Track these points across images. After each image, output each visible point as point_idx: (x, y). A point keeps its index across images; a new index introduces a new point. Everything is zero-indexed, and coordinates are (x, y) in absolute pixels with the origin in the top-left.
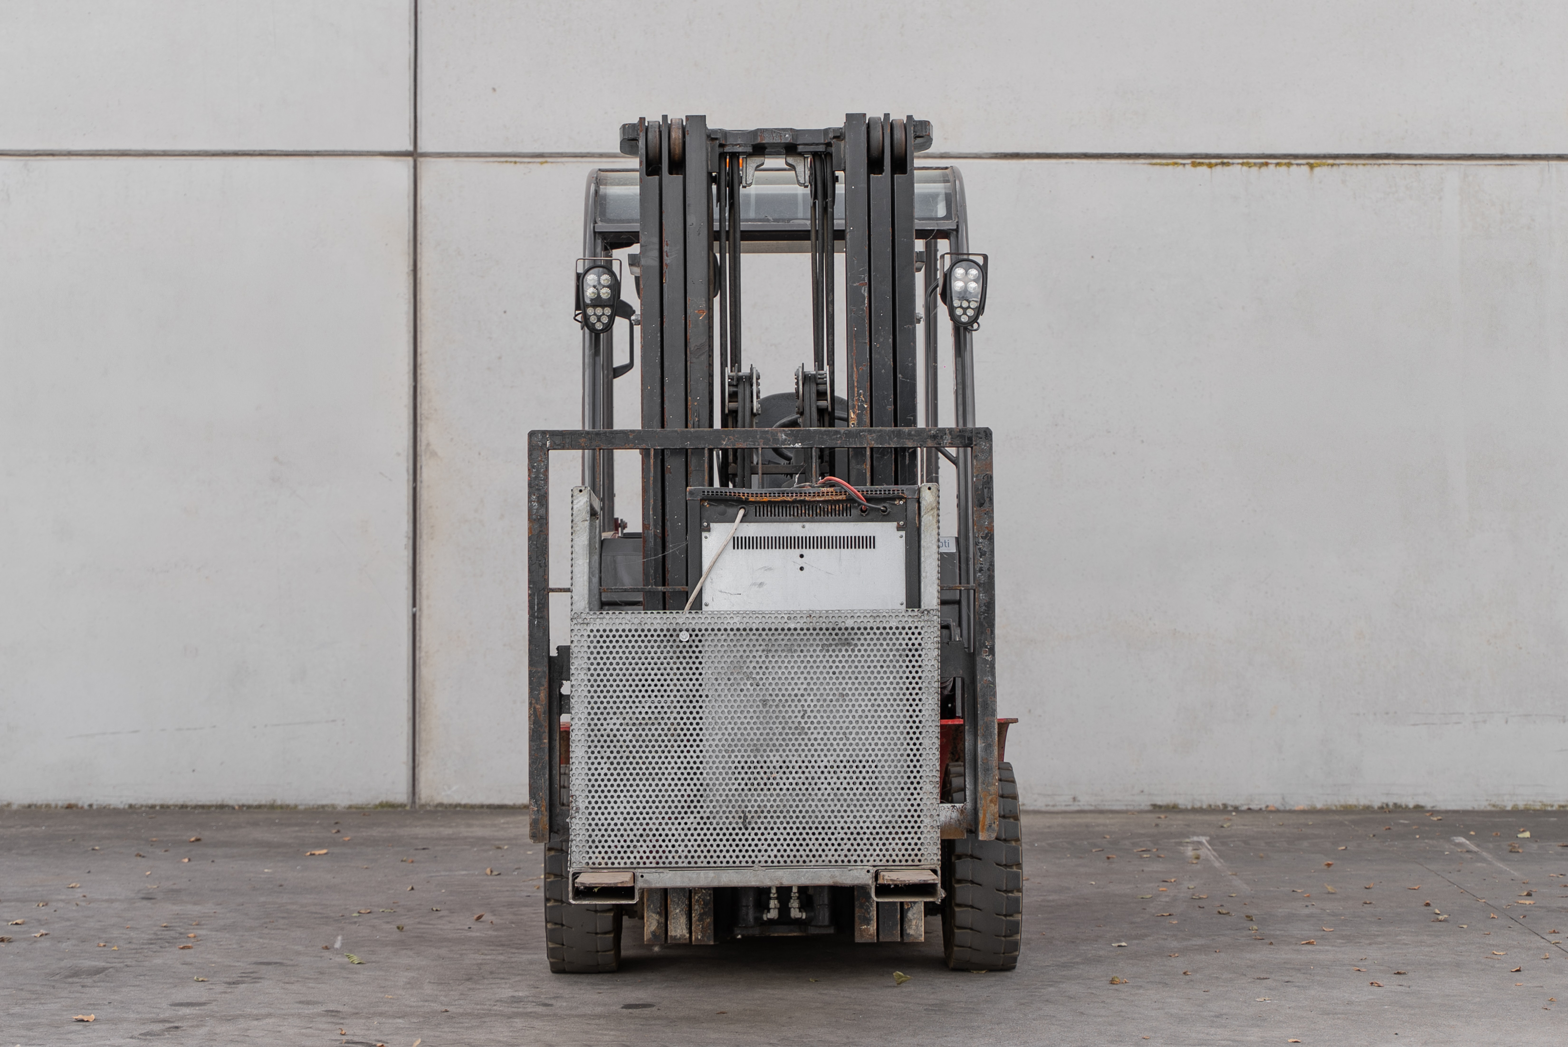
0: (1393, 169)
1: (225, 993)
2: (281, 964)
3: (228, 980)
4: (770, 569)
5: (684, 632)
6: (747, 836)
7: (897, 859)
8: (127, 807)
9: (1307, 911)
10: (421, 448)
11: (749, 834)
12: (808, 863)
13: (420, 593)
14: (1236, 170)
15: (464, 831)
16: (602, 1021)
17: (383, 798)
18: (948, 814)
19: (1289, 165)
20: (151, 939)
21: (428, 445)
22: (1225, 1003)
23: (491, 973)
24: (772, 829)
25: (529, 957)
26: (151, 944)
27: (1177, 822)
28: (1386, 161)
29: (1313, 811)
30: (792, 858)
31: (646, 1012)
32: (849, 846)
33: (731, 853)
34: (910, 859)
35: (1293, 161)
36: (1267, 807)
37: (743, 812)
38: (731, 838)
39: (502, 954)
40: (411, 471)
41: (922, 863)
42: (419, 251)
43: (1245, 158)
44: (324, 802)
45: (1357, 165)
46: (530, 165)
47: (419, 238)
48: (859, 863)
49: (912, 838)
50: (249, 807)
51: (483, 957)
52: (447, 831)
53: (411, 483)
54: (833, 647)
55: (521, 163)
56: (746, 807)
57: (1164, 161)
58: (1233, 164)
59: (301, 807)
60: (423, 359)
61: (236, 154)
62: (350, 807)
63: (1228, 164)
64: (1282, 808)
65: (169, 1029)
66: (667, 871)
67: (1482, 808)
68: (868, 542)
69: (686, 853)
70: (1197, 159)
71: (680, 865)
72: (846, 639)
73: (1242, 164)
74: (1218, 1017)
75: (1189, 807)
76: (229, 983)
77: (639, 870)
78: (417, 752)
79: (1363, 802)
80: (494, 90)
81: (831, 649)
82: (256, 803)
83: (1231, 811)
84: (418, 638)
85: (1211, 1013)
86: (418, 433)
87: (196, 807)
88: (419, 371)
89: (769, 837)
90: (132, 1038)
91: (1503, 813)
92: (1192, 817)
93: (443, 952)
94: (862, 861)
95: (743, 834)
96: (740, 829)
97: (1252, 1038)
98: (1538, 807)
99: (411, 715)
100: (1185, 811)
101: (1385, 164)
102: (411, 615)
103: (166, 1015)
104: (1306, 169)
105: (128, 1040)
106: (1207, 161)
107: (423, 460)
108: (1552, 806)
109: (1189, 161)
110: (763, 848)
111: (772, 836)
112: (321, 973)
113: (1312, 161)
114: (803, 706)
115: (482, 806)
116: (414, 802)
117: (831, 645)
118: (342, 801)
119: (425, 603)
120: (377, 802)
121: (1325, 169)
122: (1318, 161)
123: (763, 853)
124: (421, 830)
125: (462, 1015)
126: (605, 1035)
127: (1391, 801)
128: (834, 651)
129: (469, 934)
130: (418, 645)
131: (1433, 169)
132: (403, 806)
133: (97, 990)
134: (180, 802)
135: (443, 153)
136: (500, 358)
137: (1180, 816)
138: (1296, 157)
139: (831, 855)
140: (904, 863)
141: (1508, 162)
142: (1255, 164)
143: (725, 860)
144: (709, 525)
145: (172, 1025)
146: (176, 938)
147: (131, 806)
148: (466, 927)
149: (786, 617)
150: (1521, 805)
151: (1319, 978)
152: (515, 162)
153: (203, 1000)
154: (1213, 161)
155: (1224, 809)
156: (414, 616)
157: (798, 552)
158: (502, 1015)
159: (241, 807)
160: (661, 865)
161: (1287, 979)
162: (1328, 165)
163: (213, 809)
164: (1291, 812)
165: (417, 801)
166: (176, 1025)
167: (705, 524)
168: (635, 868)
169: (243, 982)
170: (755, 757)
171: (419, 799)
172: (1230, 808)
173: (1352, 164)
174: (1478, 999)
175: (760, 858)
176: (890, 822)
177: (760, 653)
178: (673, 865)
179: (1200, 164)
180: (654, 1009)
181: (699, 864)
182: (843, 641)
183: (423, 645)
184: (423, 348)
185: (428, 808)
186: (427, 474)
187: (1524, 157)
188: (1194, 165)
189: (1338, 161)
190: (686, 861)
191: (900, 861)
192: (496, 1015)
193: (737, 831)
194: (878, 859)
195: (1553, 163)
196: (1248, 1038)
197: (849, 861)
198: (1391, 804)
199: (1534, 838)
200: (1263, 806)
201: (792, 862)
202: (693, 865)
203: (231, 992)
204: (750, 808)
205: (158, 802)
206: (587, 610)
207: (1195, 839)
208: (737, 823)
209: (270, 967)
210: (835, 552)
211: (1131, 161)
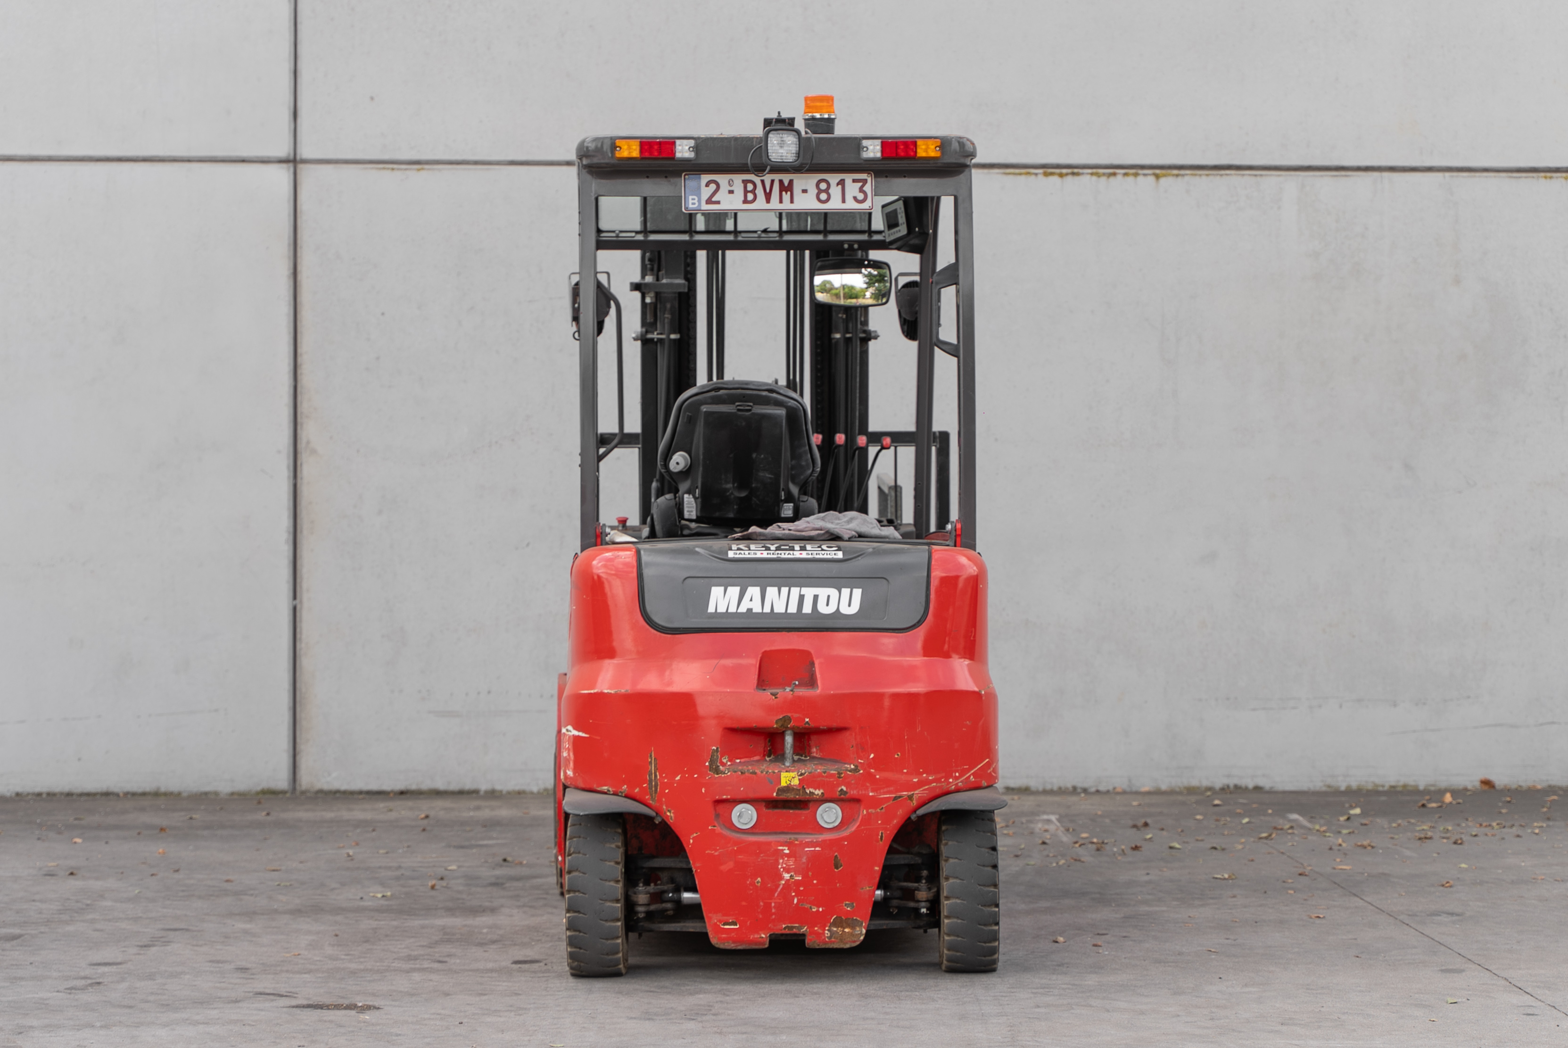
0: (1234, 179)
1: (139, 954)
2: (187, 930)
3: (140, 944)
8: (13, 795)
9: (1146, 878)
10: (301, 445)
13: (301, 587)
14: (1086, 180)
15: (345, 815)
16: (494, 975)
17: (264, 785)
19: (1136, 175)
20: (60, 910)
21: (308, 443)
22: (1067, 954)
23: (387, 936)
25: (421, 922)
26: (60, 914)
27: (1028, 803)
28: (1228, 172)
29: (1158, 792)
31: (535, 966)
35: (1141, 172)
36: (1114, 788)
39: (395, 920)
40: (292, 468)
42: (299, 254)
43: (1095, 169)
44: (208, 789)
45: (1200, 175)
46: (408, 172)
47: (299, 242)
50: (134, 794)
51: (376, 922)
52: (329, 815)
53: (292, 479)
55: (398, 169)
57: (1017, 171)
58: (1083, 174)
59: (185, 795)
60: (303, 359)
61: (120, 160)
62: (232, 794)
63: (1078, 174)
64: (1128, 790)
65: (91, 985)
67: (1318, 789)
70: (1048, 169)
73: (1092, 174)
74: (1059, 966)
75: (1041, 789)
76: (141, 946)
78: (298, 740)
79: (1205, 783)
80: (372, 98)
82: (140, 790)
83: (1079, 793)
84: (298, 630)
85: (1054, 963)
86: (299, 431)
87: (82, 795)
88: (299, 372)
90: (58, 991)
91: (1337, 793)
92: (1042, 798)
93: (339, 918)
97: (1090, 983)
98: (1370, 787)
99: (291, 704)
100: (1037, 793)
101: (1227, 175)
102: (291, 607)
103: (88, 972)
104: (1152, 179)
105: (55, 994)
106: (1058, 171)
107: (304, 457)
108: (1383, 786)
109: (1040, 171)
112: (226, 937)
113: (1158, 171)
115: (361, 792)
116: (294, 789)
118: (225, 788)
119: (306, 597)
120: (259, 788)
121: (1170, 180)
122: (1164, 172)
124: (303, 814)
125: (363, 970)
126: (499, 985)
127: (1232, 782)
129: (362, 903)
130: (298, 636)
131: (1272, 180)
132: (284, 792)
133: (17, 953)
134: (66, 789)
135: (323, 160)
136: (378, 358)
137: (1032, 798)
138: (1143, 167)
141: (1343, 173)
142: (1104, 174)
145: (94, 981)
146: (83, 909)
147: (18, 794)
148: (358, 898)
150: (1354, 785)
151: (1153, 933)
152: (393, 169)
153: (119, 960)
154: (1064, 171)
155: (1074, 790)
156: (295, 609)
158: (401, 971)
159: (126, 794)
161: (1124, 934)
162: (1173, 175)
163: (98, 797)
164: (1137, 793)
165: (298, 787)
166: (98, 981)
169: (154, 946)
171: (300, 785)
172: (1079, 790)
173: (1196, 175)
174: (1296, 950)
179: (1052, 174)
180: (541, 964)
183: (304, 636)
184: (303, 348)
185: (308, 795)
186: (307, 470)
187: (1359, 169)
188: (1046, 174)
189: (1182, 172)
192: (395, 970)
195: (1386, 175)
196: (1086, 983)
198: (1232, 786)
199: (1364, 814)
200: (1111, 788)
203: (144, 954)
205: (45, 790)
207: (1045, 817)
209: (177, 933)
211: (986, 171)
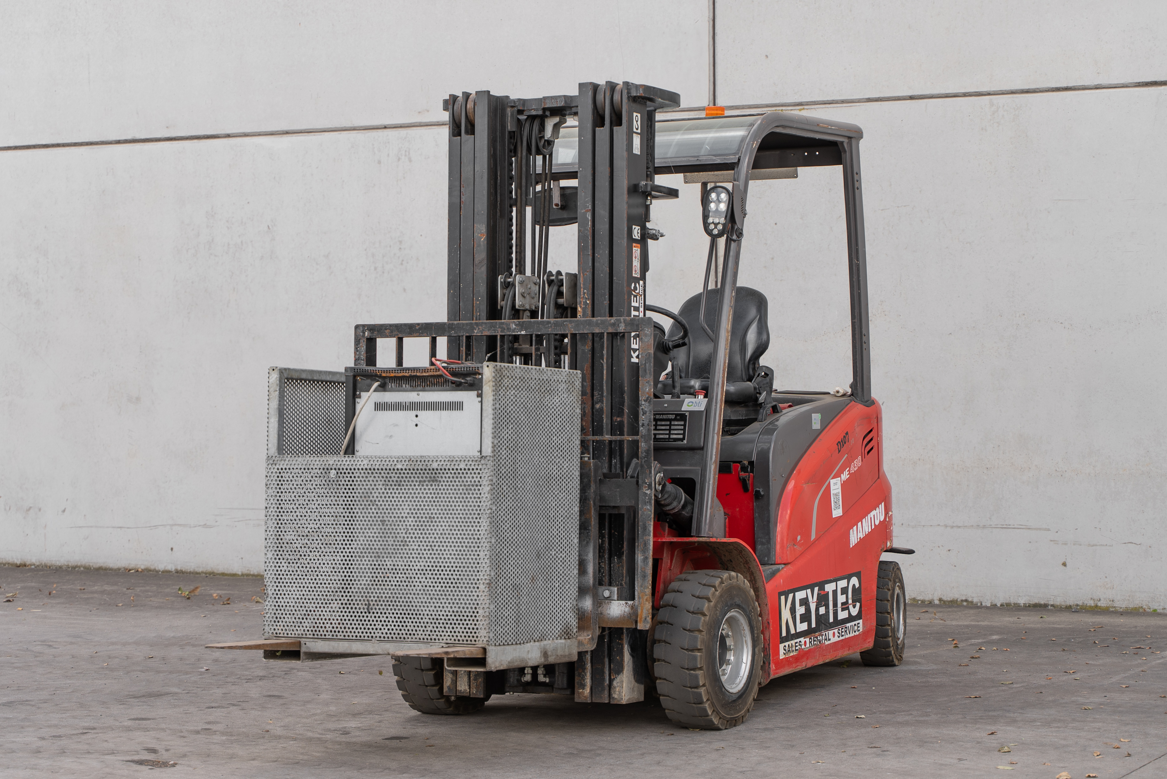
4: (397, 425)
5: (333, 471)
6: (369, 618)
7: (461, 639)
11: (371, 617)
12: (406, 640)
18: (623, 608)
24: (385, 613)
30: (396, 635)
32: (431, 628)
33: (359, 630)
34: (469, 639)
37: (368, 600)
38: (359, 619)
41: (477, 643)
48: (437, 641)
49: (471, 624)
54: (427, 483)
56: (370, 597)
66: (319, 641)
68: (458, 406)
69: (331, 629)
71: (327, 637)
72: (434, 477)
77: (303, 640)
80: (767, 56)
81: (425, 484)
89: (383, 620)
94: (439, 639)
95: (367, 617)
96: (365, 613)
110: (379, 627)
111: (385, 619)
114: (406, 525)
117: (425, 481)
123: (378, 630)
128: (427, 485)
135: (733, 106)
139: (420, 634)
140: (465, 642)
143: (354, 635)
144: (360, 394)
149: (395, 460)
157: (414, 413)
160: (316, 636)
167: (358, 393)
168: (301, 638)
170: (377, 561)
175: (376, 634)
176: (457, 612)
177: (381, 486)
178: (323, 637)
181: (339, 637)
182: (433, 479)
190: (331, 634)
191: (463, 641)
193: (363, 614)
194: (449, 638)
197: (431, 639)
201: (396, 638)
202: (335, 637)
204: (372, 598)
206: (276, 454)
208: (364, 609)
210: (437, 413)
